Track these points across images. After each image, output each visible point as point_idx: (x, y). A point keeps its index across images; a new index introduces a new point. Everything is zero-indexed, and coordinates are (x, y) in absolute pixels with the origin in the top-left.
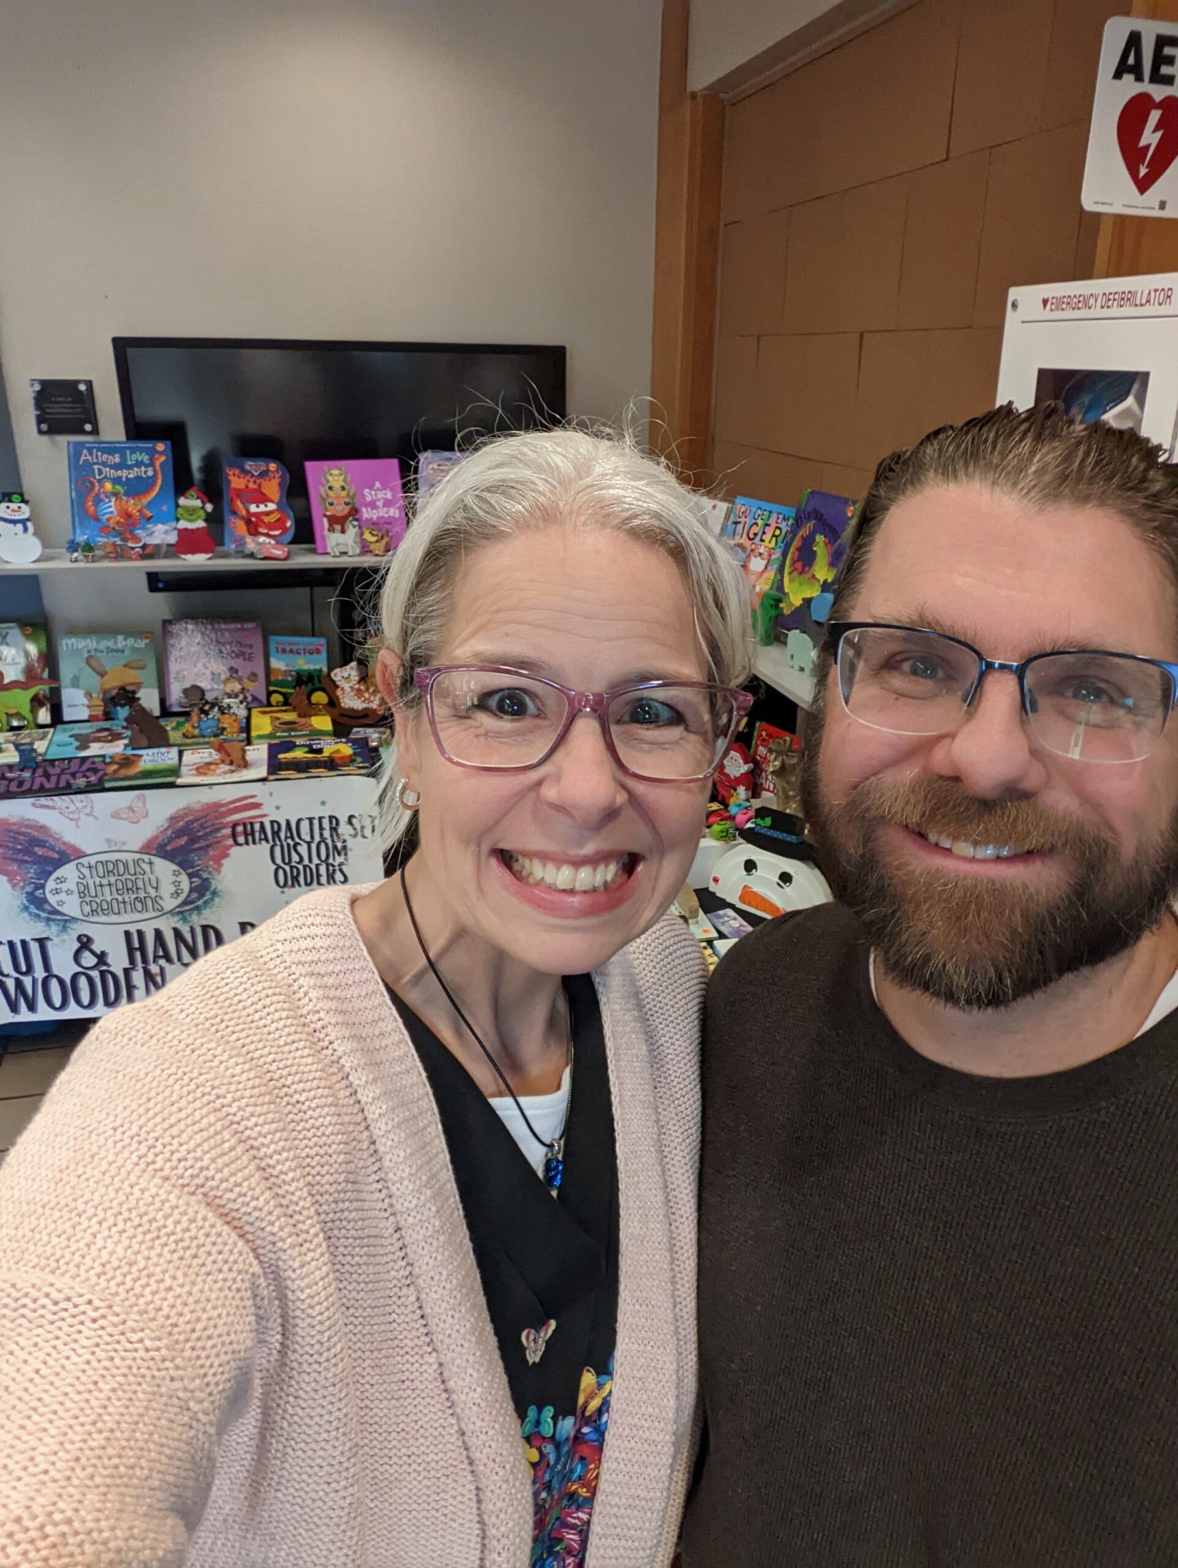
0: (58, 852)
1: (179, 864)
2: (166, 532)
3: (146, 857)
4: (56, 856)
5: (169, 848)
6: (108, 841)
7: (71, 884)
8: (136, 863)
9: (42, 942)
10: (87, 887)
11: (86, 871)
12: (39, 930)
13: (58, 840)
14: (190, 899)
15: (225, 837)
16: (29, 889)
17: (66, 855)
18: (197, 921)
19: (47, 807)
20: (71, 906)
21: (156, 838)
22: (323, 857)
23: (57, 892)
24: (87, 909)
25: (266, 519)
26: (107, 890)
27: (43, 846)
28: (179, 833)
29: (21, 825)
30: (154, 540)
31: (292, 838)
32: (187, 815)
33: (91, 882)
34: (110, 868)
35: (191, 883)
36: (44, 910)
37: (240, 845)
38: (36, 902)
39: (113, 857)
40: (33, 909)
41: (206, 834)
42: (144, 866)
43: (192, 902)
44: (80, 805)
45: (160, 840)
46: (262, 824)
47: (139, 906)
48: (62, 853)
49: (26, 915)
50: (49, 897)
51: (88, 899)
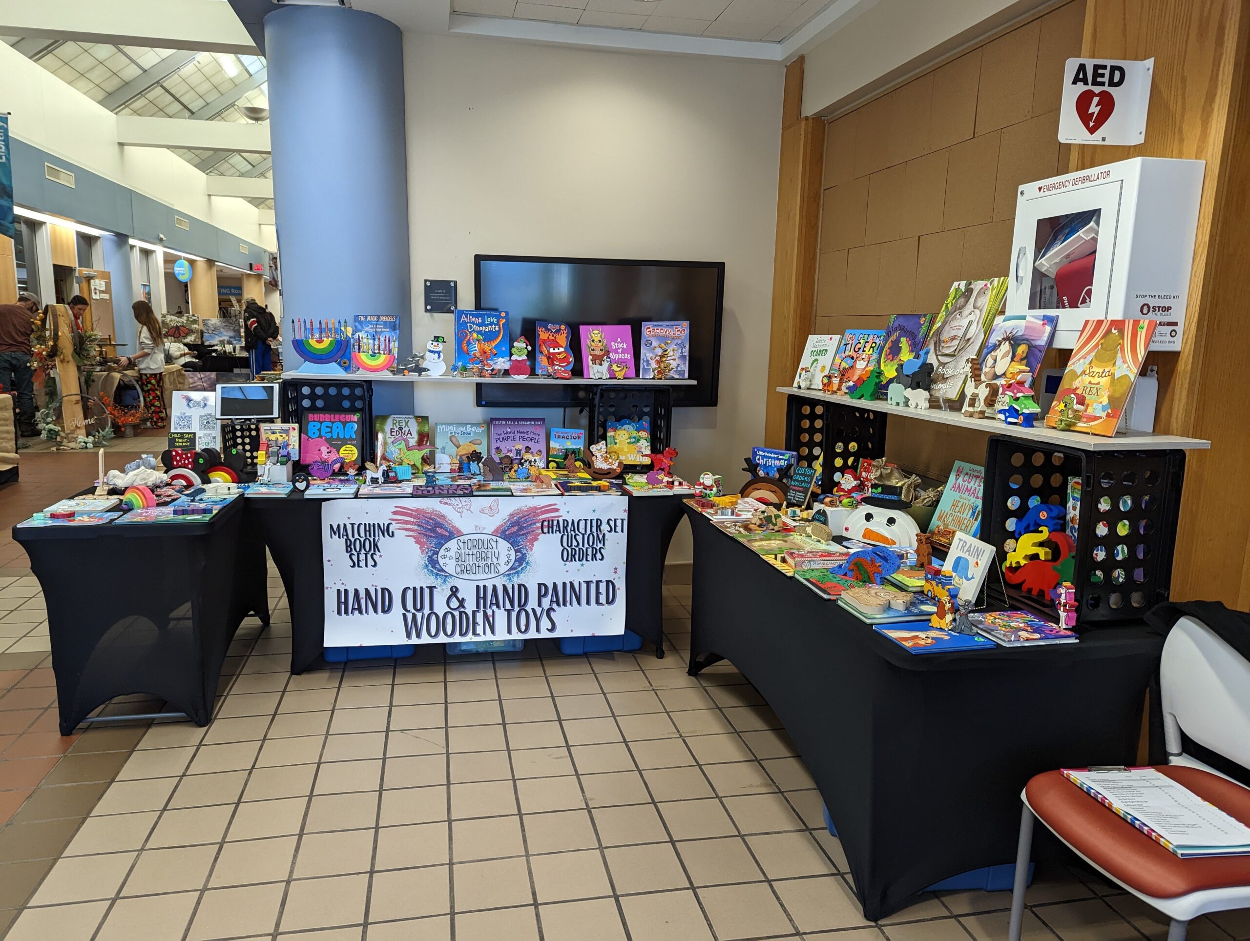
0: (449, 532)
1: (511, 544)
2: (504, 362)
3: (494, 538)
4: (448, 534)
5: (507, 533)
6: (476, 526)
7: (452, 553)
8: (489, 541)
9: (431, 589)
10: (460, 555)
11: (461, 545)
12: (431, 581)
13: (450, 524)
14: (514, 566)
15: (537, 528)
16: (430, 554)
17: (452, 534)
18: (517, 581)
19: (447, 504)
20: (450, 567)
21: (502, 526)
22: (591, 544)
23: (444, 557)
24: (459, 569)
25: (559, 357)
26: (471, 557)
27: (441, 528)
28: (513, 524)
29: (431, 513)
30: (497, 367)
31: (575, 532)
32: (519, 513)
33: (463, 552)
34: (475, 544)
35: (516, 556)
36: (435, 568)
37: (545, 533)
38: (433, 562)
39: (477, 537)
40: (430, 567)
41: (528, 526)
42: (493, 543)
43: (515, 568)
44: (464, 504)
45: (503, 528)
46: (558, 521)
47: (487, 569)
48: (451, 533)
49: (426, 570)
50: (440, 559)
51: (460, 563)
